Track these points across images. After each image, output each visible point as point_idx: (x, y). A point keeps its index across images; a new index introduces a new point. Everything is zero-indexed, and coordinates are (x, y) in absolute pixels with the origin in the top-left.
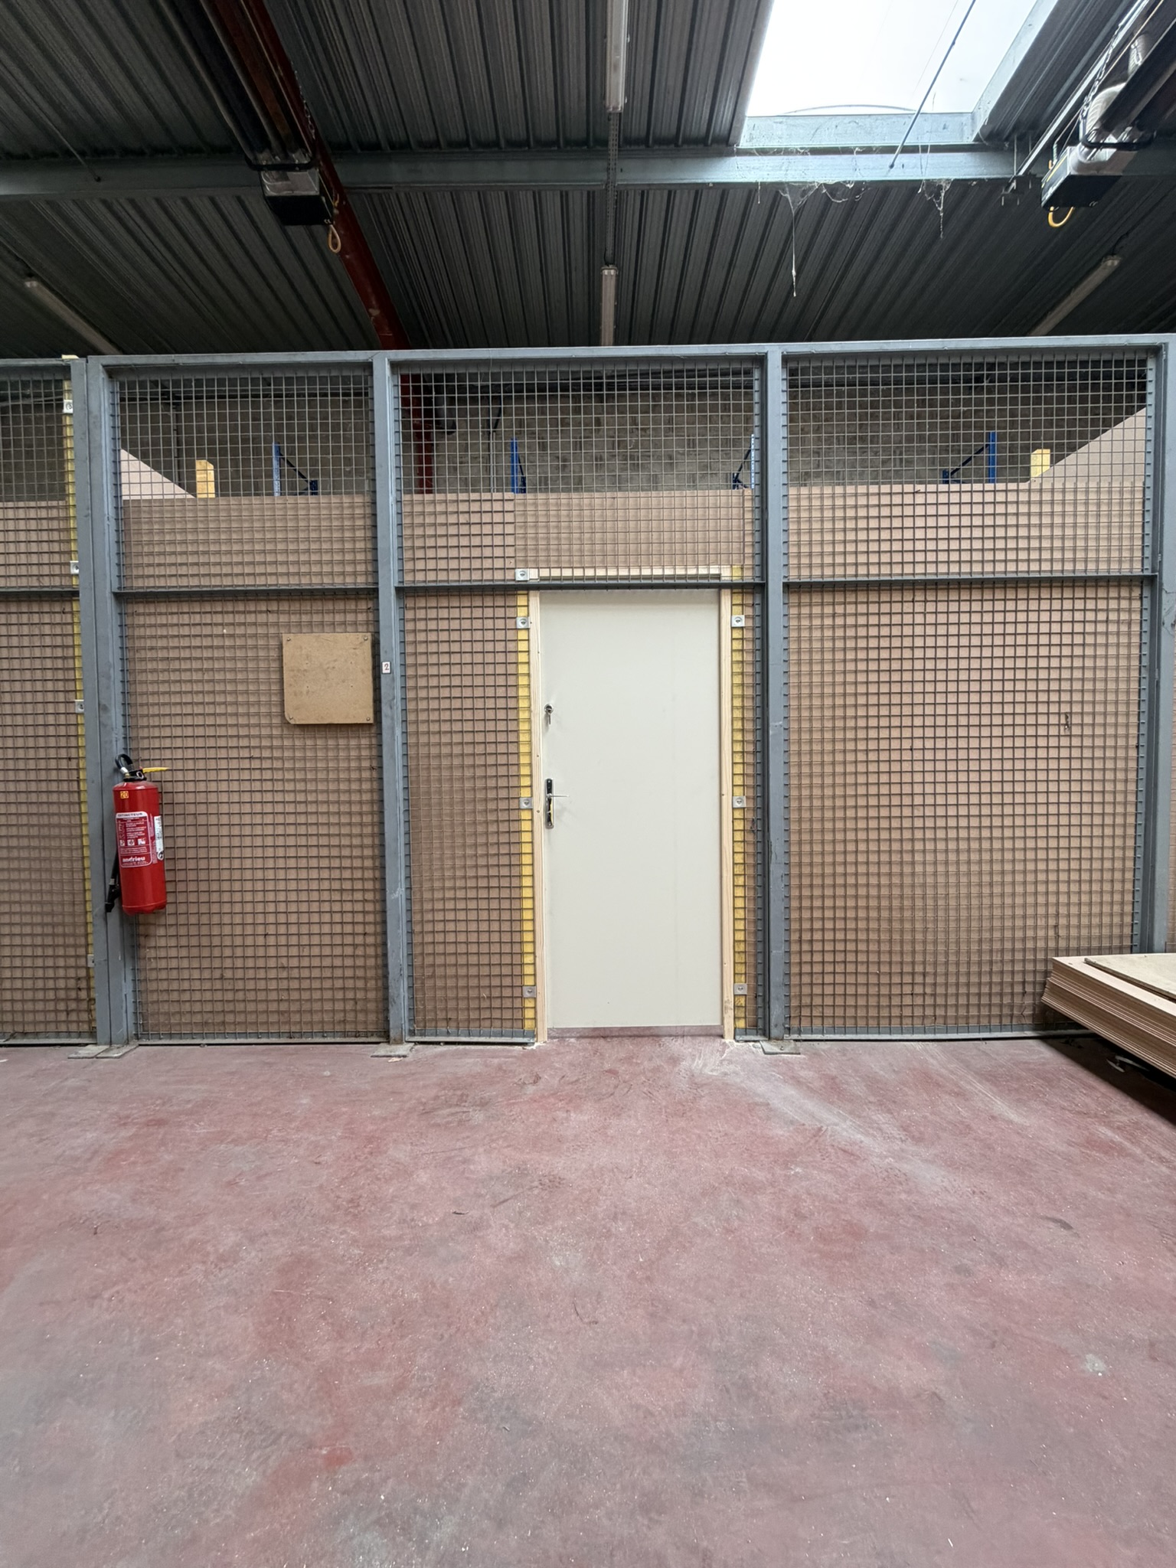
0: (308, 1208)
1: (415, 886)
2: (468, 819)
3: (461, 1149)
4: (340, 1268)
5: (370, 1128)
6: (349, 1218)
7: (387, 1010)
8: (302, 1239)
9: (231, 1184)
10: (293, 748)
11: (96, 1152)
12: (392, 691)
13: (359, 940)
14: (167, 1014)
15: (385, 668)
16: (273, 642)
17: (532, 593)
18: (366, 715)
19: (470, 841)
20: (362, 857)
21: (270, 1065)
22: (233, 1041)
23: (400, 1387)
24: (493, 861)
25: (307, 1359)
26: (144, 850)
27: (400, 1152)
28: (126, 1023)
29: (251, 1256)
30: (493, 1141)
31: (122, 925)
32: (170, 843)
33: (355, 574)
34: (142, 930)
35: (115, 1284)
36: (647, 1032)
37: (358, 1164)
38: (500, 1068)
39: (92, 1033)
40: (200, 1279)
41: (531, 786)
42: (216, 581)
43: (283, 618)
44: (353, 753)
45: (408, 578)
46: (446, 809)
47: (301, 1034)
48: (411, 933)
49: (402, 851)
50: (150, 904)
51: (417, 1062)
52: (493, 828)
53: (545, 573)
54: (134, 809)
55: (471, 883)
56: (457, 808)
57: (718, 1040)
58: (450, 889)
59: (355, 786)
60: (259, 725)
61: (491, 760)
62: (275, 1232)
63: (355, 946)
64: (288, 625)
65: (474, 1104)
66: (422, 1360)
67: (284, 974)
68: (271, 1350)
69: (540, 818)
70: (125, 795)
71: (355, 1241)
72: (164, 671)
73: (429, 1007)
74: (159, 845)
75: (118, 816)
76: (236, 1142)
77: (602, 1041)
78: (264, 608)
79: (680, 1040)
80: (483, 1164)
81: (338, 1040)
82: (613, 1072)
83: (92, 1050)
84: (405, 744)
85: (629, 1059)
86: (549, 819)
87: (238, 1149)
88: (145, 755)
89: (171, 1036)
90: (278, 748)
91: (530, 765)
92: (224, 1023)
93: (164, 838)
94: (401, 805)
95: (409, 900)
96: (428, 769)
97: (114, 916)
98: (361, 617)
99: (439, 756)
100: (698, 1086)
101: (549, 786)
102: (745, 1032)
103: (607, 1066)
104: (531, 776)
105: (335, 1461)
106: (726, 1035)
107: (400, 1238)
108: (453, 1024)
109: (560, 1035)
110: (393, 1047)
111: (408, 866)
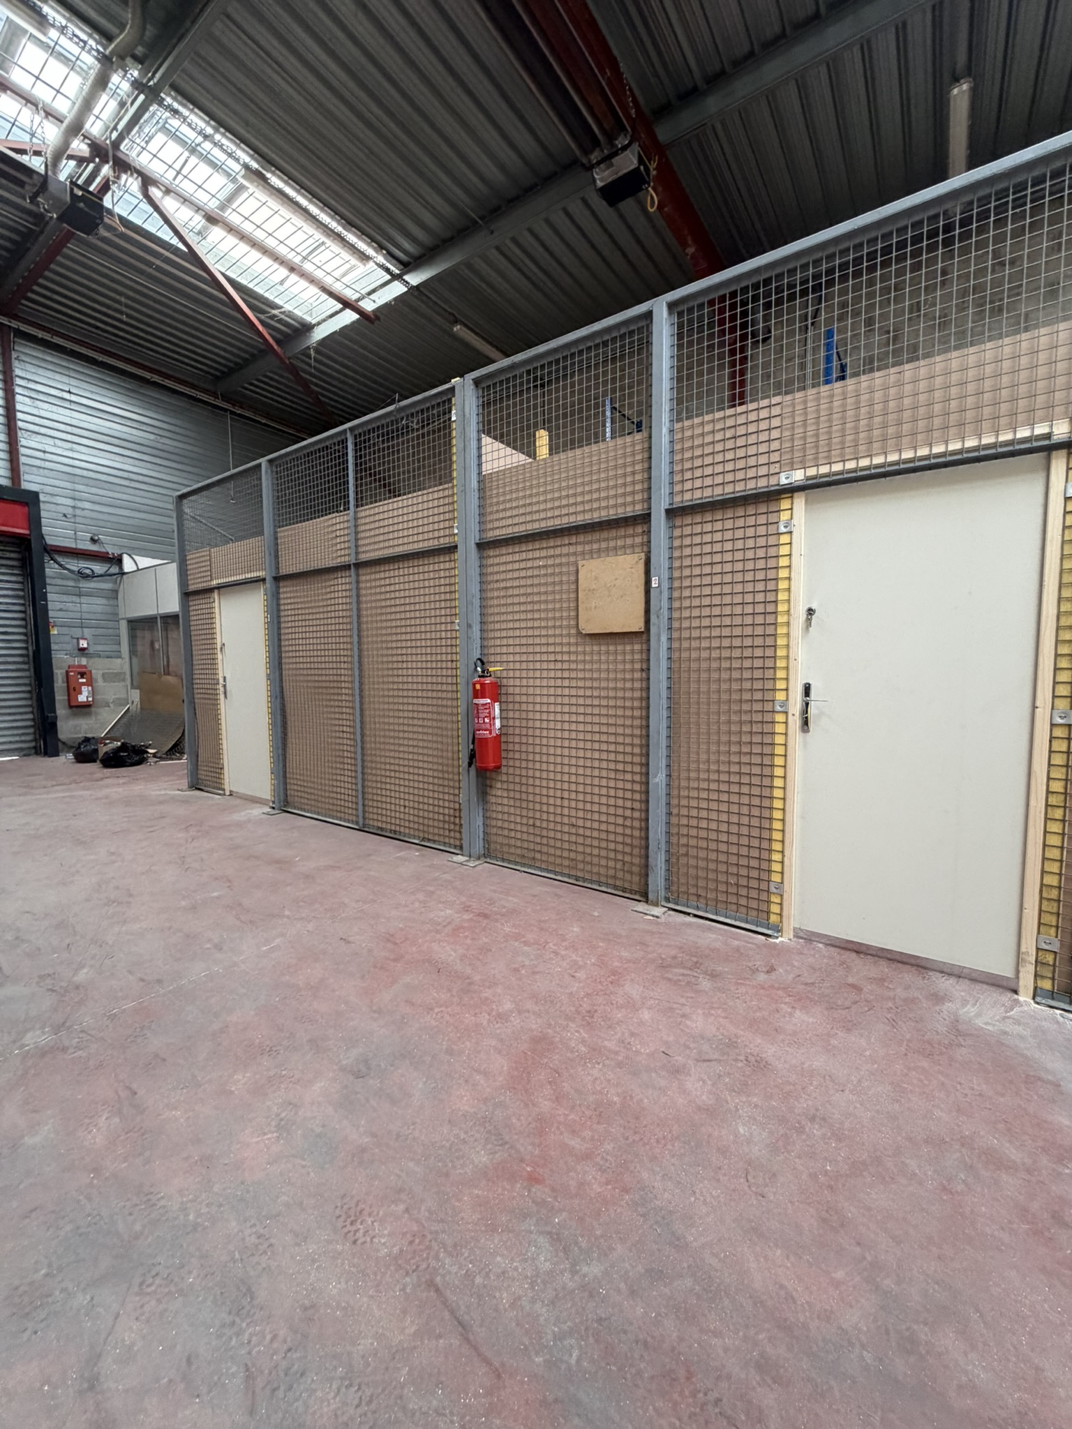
0: (558, 1005)
1: (675, 774)
2: (723, 718)
3: (683, 1005)
4: (569, 1055)
5: (616, 964)
6: (584, 1023)
7: (647, 875)
8: (550, 1025)
9: (516, 970)
10: (584, 653)
11: (449, 923)
12: (660, 603)
13: (628, 813)
14: (502, 844)
15: (654, 584)
16: (572, 568)
17: (796, 495)
18: (638, 625)
19: (724, 738)
20: (632, 745)
21: (559, 896)
22: (540, 873)
23: (587, 1156)
24: (745, 759)
25: (534, 1105)
26: (488, 726)
27: (634, 990)
28: (479, 847)
29: (516, 1021)
30: (712, 1008)
31: (477, 776)
32: (505, 723)
33: (633, 503)
34: (488, 782)
35: (441, 1006)
36: (913, 961)
37: (600, 987)
38: (738, 949)
39: (461, 848)
40: (485, 1023)
41: (787, 690)
42: (536, 525)
43: (580, 548)
44: (628, 657)
45: (677, 499)
46: (704, 707)
47: (585, 880)
48: (669, 814)
49: (664, 743)
50: (492, 765)
51: (667, 924)
52: (746, 728)
53: (812, 472)
54: (483, 697)
55: (724, 777)
56: (714, 708)
57: (1009, 994)
58: (704, 780)
59: (628, 685)
60: (561, 635)
61: (747, 664)
62: (534, 1013)
63: (625, 818)
64: (583, 553)
65: (706, 973)
66: (609, 1147)
67: (573, 831)
68: (514, 1088)
69: (795, 721)
70: (478, 687)
71: (583, 1042)
72: (503, 597)
73: (683, 880)
74: (498, 723)
75: (476, 701)
76: (526, 943)
77: (854, 955)
78: (567, 542)
79: (952, 981)
80: (698, 1022)
81: (609, 891)
82: (857, 988)
83: (460, 858)
84: (669, 649)
85: (881, 981)
86: (806, 722)
87: (526, 948)
88: (492, 658)
89: (503, 860)
90: (574, 653)
91: (787, 668)
92: (534, 859)
93: (501, 718)
94: (664, 703)
95: (668, 785)
96: (689, 671)
97: (473, 770)
98: (638, 540)
99: (699, 659)
100: (959, 1033)
101: (807, 690)
102: (1052, 995)
103: (850, 980)
104: (787, 679)
105: (533, 1179)
106: (1021, 990)
107: (617, 1053)
108: (702, 900)
109: (809, 938)
110: (651, 907)
111: (669, 756)
